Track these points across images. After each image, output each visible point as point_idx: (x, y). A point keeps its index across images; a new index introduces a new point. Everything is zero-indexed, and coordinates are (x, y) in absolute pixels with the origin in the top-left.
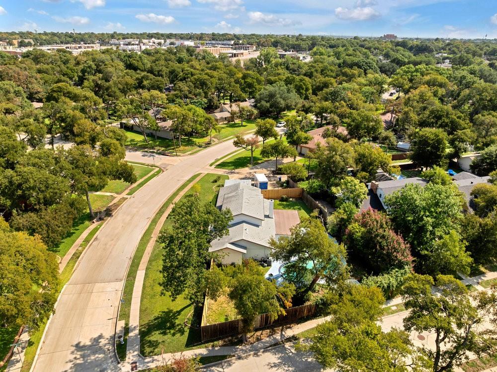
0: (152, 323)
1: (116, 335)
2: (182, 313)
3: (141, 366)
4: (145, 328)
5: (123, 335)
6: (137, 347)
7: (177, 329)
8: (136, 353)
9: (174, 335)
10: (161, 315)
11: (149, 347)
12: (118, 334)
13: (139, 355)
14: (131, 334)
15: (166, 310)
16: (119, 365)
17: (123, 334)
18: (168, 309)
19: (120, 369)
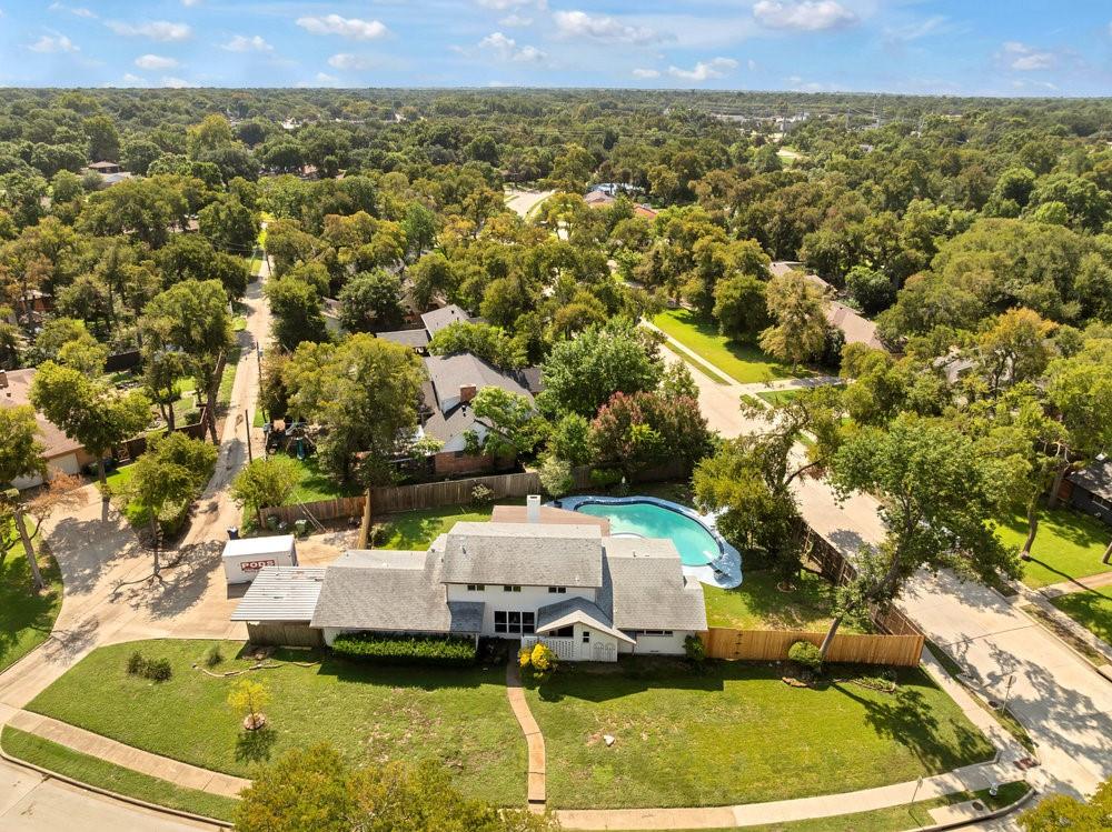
0: (918, 748)
1: (979, 816)
2: (867, 699)
3: (1017, 753)
4: (933, 762)
5: (969, 803)
6: (983, 768)
7: (912, 703)
8: (996, 767)
9: (927, 707)
10: (888, 734)
11: (974, 745)
12: (972, 813)
13: (998, 761)
14: (959, 787)
15: (872, 726)
16: (1040, 790)
17: (967, 803)
18: (866, 725)
19: (1046, 786)
